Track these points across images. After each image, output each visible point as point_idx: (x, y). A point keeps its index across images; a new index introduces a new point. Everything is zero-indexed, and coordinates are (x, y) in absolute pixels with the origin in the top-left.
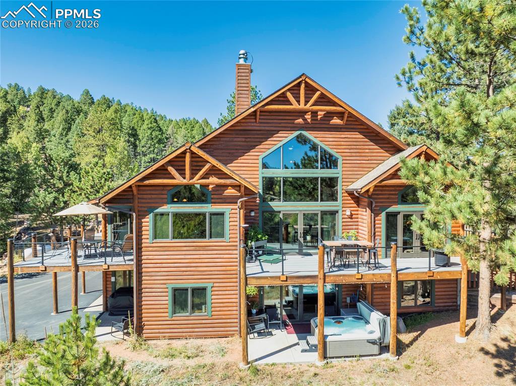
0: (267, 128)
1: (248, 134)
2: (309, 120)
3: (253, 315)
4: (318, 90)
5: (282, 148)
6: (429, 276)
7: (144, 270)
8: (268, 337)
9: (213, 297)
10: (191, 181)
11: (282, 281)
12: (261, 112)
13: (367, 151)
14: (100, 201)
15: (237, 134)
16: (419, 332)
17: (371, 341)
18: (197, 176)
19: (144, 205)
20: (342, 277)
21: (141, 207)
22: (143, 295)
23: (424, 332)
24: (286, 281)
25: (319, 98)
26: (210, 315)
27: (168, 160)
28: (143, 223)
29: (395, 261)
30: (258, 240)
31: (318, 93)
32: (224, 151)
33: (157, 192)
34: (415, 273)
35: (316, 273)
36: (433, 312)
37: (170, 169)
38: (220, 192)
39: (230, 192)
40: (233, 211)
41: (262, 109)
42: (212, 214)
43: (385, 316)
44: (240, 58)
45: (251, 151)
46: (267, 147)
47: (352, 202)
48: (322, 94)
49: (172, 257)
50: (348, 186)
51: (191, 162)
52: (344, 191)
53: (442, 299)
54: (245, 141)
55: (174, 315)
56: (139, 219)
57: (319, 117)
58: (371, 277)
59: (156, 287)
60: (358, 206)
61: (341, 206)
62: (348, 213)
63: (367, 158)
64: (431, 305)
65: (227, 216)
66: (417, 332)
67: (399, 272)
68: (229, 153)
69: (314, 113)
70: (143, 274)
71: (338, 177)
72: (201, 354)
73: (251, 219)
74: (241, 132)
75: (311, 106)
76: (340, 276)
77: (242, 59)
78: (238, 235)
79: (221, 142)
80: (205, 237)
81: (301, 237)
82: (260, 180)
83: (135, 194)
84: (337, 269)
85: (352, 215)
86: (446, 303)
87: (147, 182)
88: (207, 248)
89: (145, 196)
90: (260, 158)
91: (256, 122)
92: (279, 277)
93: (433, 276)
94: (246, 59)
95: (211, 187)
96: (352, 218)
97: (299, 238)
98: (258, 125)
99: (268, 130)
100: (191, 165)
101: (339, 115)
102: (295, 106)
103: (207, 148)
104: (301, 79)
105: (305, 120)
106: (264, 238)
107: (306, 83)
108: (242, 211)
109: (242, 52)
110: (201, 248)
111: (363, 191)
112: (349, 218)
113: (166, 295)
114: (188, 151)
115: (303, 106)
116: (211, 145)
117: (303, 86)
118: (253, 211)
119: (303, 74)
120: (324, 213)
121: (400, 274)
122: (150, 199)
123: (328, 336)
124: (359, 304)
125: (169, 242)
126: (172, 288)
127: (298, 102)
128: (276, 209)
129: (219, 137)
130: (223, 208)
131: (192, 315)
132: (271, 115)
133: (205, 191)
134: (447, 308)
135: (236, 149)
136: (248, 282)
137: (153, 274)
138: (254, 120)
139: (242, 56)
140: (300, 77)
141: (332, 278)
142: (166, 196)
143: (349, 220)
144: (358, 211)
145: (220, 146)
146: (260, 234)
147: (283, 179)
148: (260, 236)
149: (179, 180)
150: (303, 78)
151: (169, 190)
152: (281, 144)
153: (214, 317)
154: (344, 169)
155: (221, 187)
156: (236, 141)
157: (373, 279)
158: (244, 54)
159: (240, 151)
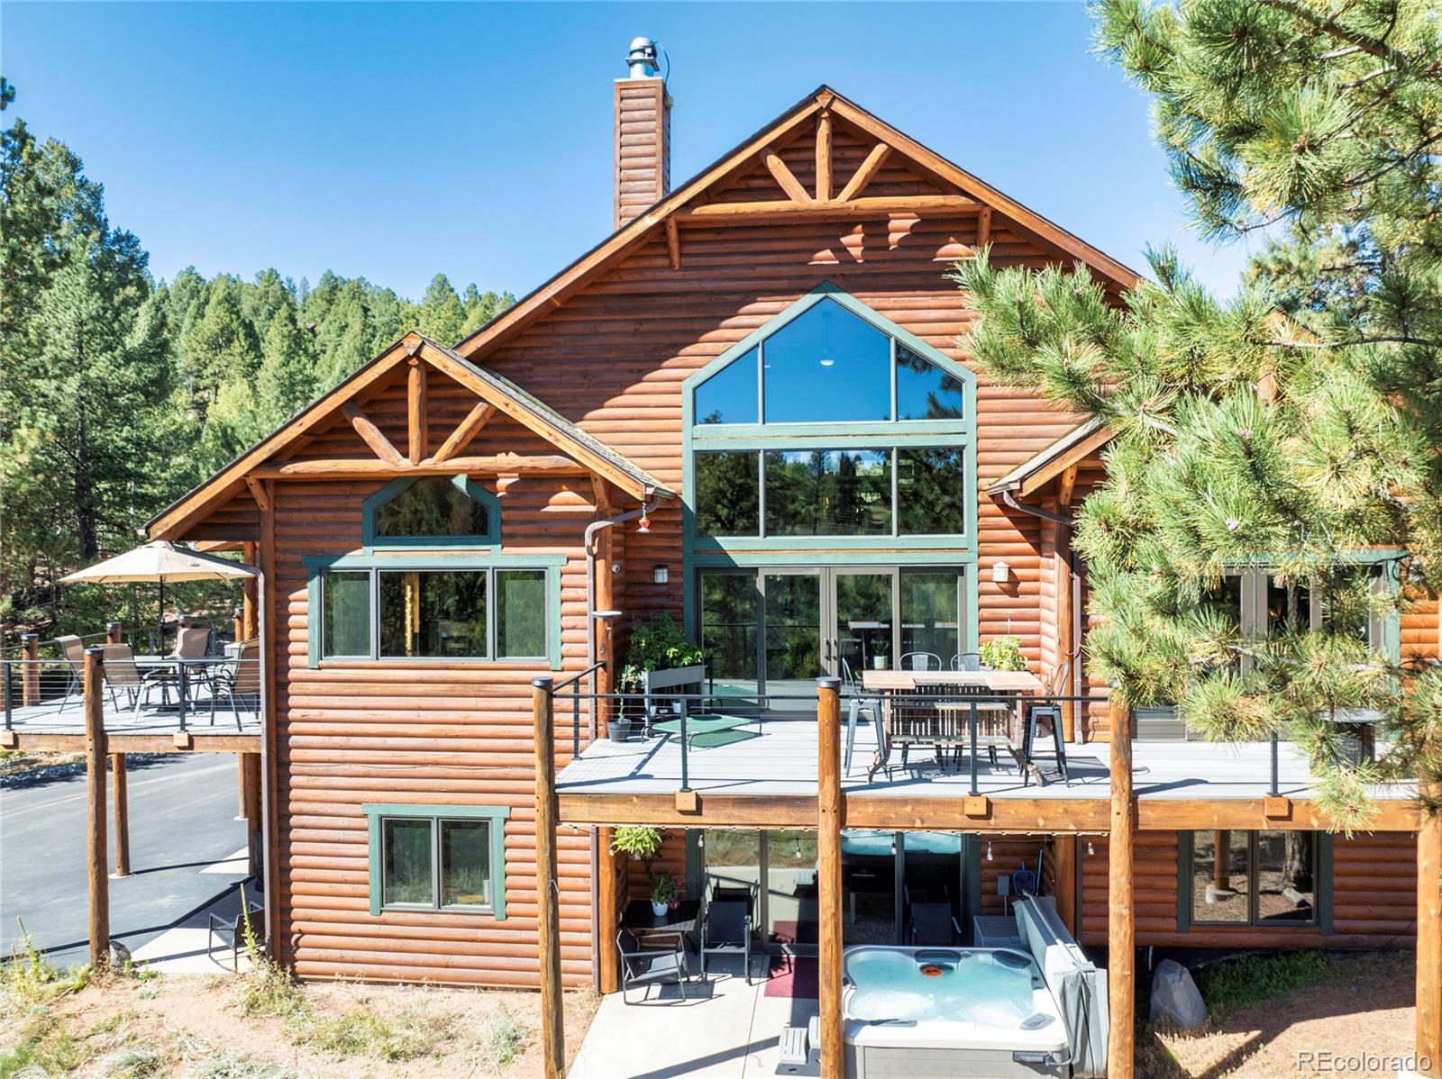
0: (709, 286)
1: (646, 310)
2: (856, 252)
3: (657, 922)
4: (879, 141)
5: (760, 350)
6: (1271, 818)
7: (294, 754)
8: (689, 1001)
9: (511, 853)
10: (427, 464)
11: (683, 813)
12: (681, 231)
14: (151, 530)
15: (608, 311)
16: (1255, 1034)
17: (1028, 1059)
18: (446, 448)
19: (296, 545)
20: (908, 809)
21: (285, 551)
22: (293, 834)
23: (1276, 1034)
24: (698, 812)
25: (880, 171)
26: (500, 913)
27: (353, 393)
28: (292, 604)
29: (1124, 752)
30: (664, 664)
31: (879, 150)
32: (565, 367)
33: (332, 503)
34: (1212, 801)
35: (811, 790)
36: (1327, 951)
37: (362, 425)
38: (530, 501)
39: (565, 501)
40: (574, 565)
41: (683, 217)
42: (502, 575)
43: (1091, 965)
44: (632, 64)
45: (666, 363)
46: (709, 348)
47: (1016, 533)
48: (893, 154)
49: (380, 715)
50: (999, 477)
51: (425, 400)
52: (984, 497)
53: (1364, 903)
54: (636, 333)
55: (388, 906)
56: (278, 590)
57: (894, 238)
58: (1028, 811)
59: (330, 811)
60: (1039, 548)
61: (976, 548)
62: (1000, 574)
64: (1318, 923)
65: (552, 582)
66: (1247, 1031)
67: (1142, 797)
68: (585, 375)
69: (876, 225)
70: (293, 769)
71: (963, 447)
72: (442, 1046)
73: (656, 595)
74: (624, 303)
75: (851, 198)
76: (904, 801)
77: (638, 68)
78: (589, 647)
79: (555, 339)
80: (482, 653)
81: (828, 658)
82: (688, 463)
83: (266, 508)
84: (909, 777)
85: (1013, 581)
86: (1382, 918)
87: (290, 469)
88: (488, 688)
89: (295, 515)
90: (687, 387)
91: (671, 267)
92: (670, 799)
93: (1289, 818)
94: (652, 66)
95: (503, 483)
96: (1014, 594)
97: (823, 662)
98: (680, 274)
99: (712, 293)
100: (425, 413)
101: (963, 228)
102: (798, 199)
103: (514, 361)
104: (814, 108)
105: (840, 250)
106: (686, 660)
107: (836, 120)
108: (601, 564)
109: (639, 42)
110: (469, 689)
111: (1030, 487)
112: (1005, 592)
113: (361, 839)
114: (414, 362)
115: (826, 200)
116: (526, 348)
117: (824, 129)
118: (665, 567)
119: (823, 89)
120: (913, 574)
121: (1146, 803)
122: (311, 524)
123: (860, 1023)
124: (1019, 906)
125: (369, 664)
126: (381, 817)
127: (811, 189)
128: (741, 560)
129: (552, 323)
130: (539, 556)
131: (445, 909)
132: (724, 241)
133: (485, 500)
134: (1384, 938)
135: (608, 361)
136: (561, 811)
137: (322, 768)
138: (665, 262)
139: (637, 56)
140: (812, 99)
141: (870, 809)
142: (356, 516)
143: (1005, 599)
144: (1036, 566)
145: (553, 351)
146: (675, 645)
147: (765, 457)
148: (671, 652)
149: (388, 460)
150: (823, 101)
151: (368, 497)
152: (756, 337)
153: (512, 921)
154: (985, 417)
155: (536, 485)
156: (605, 334)
157: (1034, 819)
158: (642, 51)
159: (620, 366)
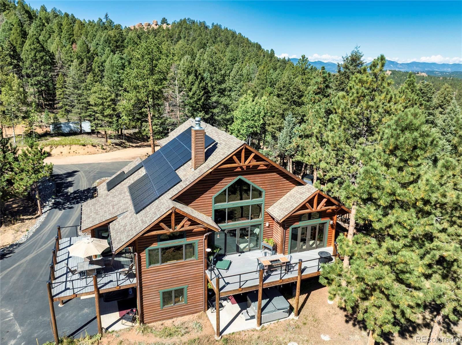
1: (205, 183)
2: (245, 169)
6: (317, 274)
9: (188, 293)
10: (175, 230)
11: (239, 291)
13: (281, 185)
16: (307, 294)
18: (179, 226)
20: (272, 283)
21: (140, 247)
24: (242, 291)
26: (186, 303)
28: (142, 257)
31: (253, 154)
32: (189, 196)
33: (150, 237)
34: (311, 274)
37: (162, 224)
40: (200, 241)
42: (187, 245)
48: (256, 154)
51: (175, 219)
52: (265, 212)
54: (203, 188)
55: (164, 307)
59: (152, 293)
61: (263, 221)
63: (280, 189)
65: (196, 245)
71: (262, 203)
74: (201, 182)
75: (248, 163)
78: (204, 255)
80: (182, 259)
82: (213, 212)
85: (269, 225)
87: (146, 235)
88: (184, 265)
89: (142, 240)
90: (213, 197)
99: (218, 179)
102: (238, 164)
104: (242, 147)
105: (242, 169)
108: (206, 240)
110: (180, 266)
111: (281, 221)
113: (159, 297)
114: (174, 212)
115: (243, 163)
117: (244, 151)
121: (303, 275)
125: (158, 266)
126: (162, 292)
127: (240, 161)
128: (223, 228)
130: (194, 240)
131: (175, 305)
135: (197, 194)
141: (266, 285)
142: (156, 239)
147: (228, 209)
149: (167, 230)
150: (244, 145)
152: (227, 187)
153: (189, 303)
154: (266, 198)
156: (197, 188)
157: (288, 281)
